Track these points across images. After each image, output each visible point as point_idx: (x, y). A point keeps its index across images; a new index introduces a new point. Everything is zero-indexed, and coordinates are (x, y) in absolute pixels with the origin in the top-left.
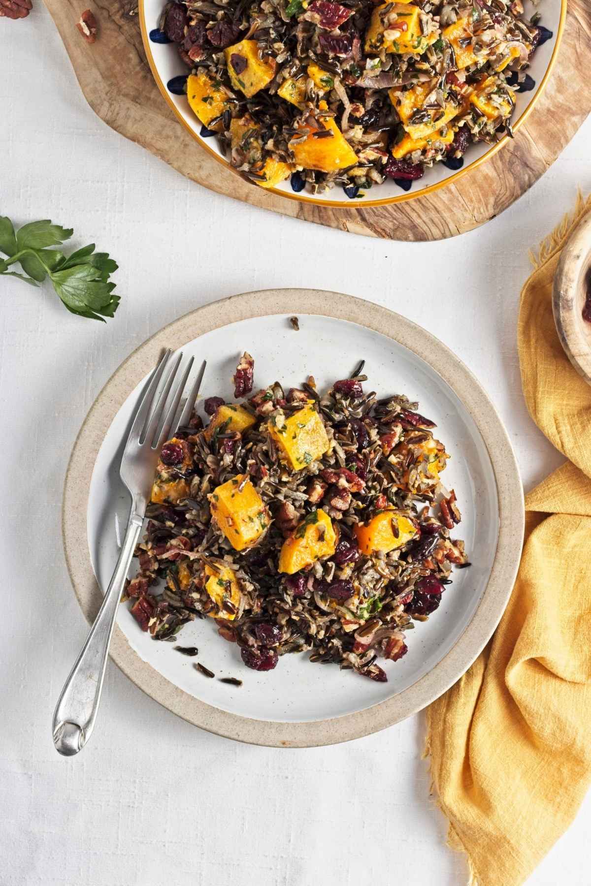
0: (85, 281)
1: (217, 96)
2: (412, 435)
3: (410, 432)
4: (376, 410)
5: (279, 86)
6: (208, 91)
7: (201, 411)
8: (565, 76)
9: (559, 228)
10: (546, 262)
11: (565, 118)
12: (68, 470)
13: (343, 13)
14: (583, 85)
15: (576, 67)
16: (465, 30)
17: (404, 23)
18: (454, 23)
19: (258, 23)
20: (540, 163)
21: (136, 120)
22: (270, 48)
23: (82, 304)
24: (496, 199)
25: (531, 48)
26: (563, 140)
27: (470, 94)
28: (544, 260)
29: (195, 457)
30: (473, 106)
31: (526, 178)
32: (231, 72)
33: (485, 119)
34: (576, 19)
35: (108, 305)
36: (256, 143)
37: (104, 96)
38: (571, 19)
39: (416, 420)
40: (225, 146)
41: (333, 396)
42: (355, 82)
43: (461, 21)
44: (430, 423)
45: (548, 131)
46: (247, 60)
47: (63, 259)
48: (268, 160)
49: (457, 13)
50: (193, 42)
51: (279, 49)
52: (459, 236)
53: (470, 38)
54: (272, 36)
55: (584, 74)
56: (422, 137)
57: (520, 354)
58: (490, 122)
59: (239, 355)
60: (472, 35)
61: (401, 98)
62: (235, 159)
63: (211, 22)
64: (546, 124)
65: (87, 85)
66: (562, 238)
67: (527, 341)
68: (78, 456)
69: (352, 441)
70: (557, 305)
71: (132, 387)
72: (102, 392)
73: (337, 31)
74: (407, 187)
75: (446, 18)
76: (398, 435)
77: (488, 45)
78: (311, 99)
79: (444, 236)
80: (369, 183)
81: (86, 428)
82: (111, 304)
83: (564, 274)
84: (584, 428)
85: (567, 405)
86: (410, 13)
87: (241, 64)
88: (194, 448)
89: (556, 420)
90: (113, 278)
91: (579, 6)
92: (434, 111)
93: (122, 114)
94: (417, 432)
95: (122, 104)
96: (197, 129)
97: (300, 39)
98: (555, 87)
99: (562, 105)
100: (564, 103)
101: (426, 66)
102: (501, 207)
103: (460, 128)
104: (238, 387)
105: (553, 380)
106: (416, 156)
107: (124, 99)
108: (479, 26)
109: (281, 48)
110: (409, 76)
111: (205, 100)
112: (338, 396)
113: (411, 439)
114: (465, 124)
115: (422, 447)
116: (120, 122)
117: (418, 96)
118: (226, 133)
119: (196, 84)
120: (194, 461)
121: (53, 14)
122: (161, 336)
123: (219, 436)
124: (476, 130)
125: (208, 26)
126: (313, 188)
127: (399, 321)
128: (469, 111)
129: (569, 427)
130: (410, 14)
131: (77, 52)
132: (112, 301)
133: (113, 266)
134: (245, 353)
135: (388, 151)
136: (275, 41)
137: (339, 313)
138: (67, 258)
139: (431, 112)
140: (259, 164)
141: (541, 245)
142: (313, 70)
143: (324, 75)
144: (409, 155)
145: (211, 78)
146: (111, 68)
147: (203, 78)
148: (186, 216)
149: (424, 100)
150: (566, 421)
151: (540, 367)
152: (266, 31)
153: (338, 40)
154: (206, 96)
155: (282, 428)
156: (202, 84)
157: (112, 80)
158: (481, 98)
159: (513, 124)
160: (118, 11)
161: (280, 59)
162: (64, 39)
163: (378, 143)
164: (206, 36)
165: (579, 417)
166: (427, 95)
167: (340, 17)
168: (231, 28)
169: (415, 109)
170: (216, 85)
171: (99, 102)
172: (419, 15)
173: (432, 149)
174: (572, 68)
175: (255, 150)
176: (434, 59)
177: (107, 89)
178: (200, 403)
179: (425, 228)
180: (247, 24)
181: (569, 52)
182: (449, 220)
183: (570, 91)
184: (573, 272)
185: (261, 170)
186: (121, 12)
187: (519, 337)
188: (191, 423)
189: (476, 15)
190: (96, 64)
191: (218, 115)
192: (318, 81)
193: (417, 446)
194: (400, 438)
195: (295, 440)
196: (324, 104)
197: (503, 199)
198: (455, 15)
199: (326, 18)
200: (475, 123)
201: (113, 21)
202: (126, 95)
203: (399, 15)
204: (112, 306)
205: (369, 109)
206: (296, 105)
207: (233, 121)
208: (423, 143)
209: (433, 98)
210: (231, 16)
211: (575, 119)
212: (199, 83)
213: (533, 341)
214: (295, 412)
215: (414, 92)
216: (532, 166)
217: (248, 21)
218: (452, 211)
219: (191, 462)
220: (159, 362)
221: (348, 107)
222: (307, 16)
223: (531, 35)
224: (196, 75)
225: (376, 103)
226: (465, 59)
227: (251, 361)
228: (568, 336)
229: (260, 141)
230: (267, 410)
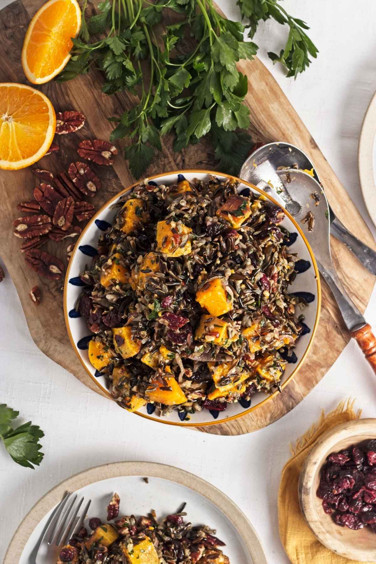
0: (24, 442)
1: (106, 356)
2: (210, 553)
3: (209, 550)
4: (191, 533)
5: (142, 356)
6: (101, 352)
7: (87, 525)
8: (318, 344)
9: (309, 432)
10: (299, 454)
11: (317, 369)
12: (5, 559)
13: (182, 321)
14: (329, 350)
15: (326, 339)
16: (256, 331)
17: (217, 333)
18: (250, 327)
19: (132, 318)
20: (300, 396)
21: (60, 352)
22: (139, 334)
23: (21, 456)
24: (271, 415)
25: (297, 337)
26: (314, 382)
27: (257, 366)
28: (299, 452)
29: (80, 557)
30: (258, 374)
31: (291, 404)
32: (115, 343)
33: (265, 381)
34: (328, 311)
35: (36, 459)
36: (127, 386)
37: (42, 337)
38: (324, 311)
39: (214, 542)
40: (109, 383)
41: (165, 523)
42: (188, 356)
43: (254, 326)
44: (222, 544)
45: (306, 377)
46: (124, 340)
47: (11, 430)
48: (133, 397)
49: (252, 321)
50: (94, 321)
51: (143, 335)
52: (248, 434)
53: (259, 337)
54: (140, 327)
55: (330, 343)
56: (226, 390)
57: (278, 509)
58: (268, 383)
59: (111, 494)
60: (260, 335)
61: (214, 371)
62: (114, 393)
63: (105, 312)
64: (305, 373)
65: (33, 329)
66: (310, 439)
67: (283, 501)
68: (11, 551)
69: (174, 556)
70: (301, 491)
71: (46, 512)
72: (28, 514)
73: (178, 331)
74: (216, 416)
75: (245, 323)
76: (201, 553)
77: (269, 343)
78: (160, 366)
79: (239, 434)
80: (193, 411)
81: (17, 535)
82: (38, 457)
83: (306, 473)
84: (313, 557)
85: (304, 540)
86: (222, 325)
87: (121, 341)
88: (80, 552)
89: (297, 550)
90: (41, 441)
91: (330, 303)
92: (233, 378)
93: (52, 349)
94: (213, 551)
95: (52, 342)
96: (93, 372)
97: (156, 332)
98: (312, 351)
99: (316, 361)
100: (317, 360)
101: (230, 353)
102: (274, 419)
103: (249, 385)
104: (109, 514)
105: (297, 527)
106: (222, 400)
107: (54, 339)
108: (264, 331)
109: (144, 335)
110: (220, 357)
111: (98, 357)
112: (169, 524)
113: (210, 555)
114: (253, 383)
115: (215, 561)
116: (51, 352)
117: (224, 369)
118: (110, 376)
119: (94, 346)
120: (79, 560)
121: (16, 285)
122: (65, 484)
123: (95, 548)
124: (259, 387)
125: (103, 313)
126: (160, 412)
127: (207, 486)
128: (256, 376)
129: (304, 556)
130: (222, 327)
131: (28, 309)
132: (39, 456)
133: (41, 434)
134: (116, 493)
135: (206, 394)
136: (142, 330)
137: (172, 478)
138: (14, 429)
139: (232, 379)
140: (128, 398)
141: (297, 441)
142: (163, 350)
143: (170, 353)
144: (218, 399)
145: (103, 344)
146: (46, 321)
147: (98, 344)
148: (86, 408)
149: (228, 372)
150: (303, 551)
151: (290, 518)
152: (137, 323)
153: (178, 336)
154: (99, 355)
155: (131, 551)
156: (97, 347)
157: (48, 328)
158: (264, 370)
159: (281, 384)
160: (54, 287)
161: (143, 342)
162: (21, 299)
163: (200, 389)
164: (101, 319)
165: (311, 549)
166: (230, 369)
167: (181, 323)
168: (117, 317)
169: (222, 377)
170: (106, 349)
171: (39, 340)
172: (227, 327)
173: (231, 397)
174: (323, 340)
175: (126, 390)
176: (235, 349)
177: (44, 333)
178: (87, 520)
179: (228, 429)
180: (126, 316)
181: (323, 331)
182: (242, 425)
183: (321, 353)
184: (312, 472)
185: (128, 402)
186: (56, 288)
187: (279, 499)
188: (80, 533)
189: (263, 323)
190: (39, 318)
191: (106, 365)
192: (165, 356)
193: (212, 560)
194: (202, 554)
195: (138, 559)
196: (168, 368)
197: (276, 415)
198: (250, 322)
199: (172, 323)
200: (259, 383)
201: (51, 292)
202: (55, 338)
203: (215, 326)
204: (39, 459)
205: (195, 372)
206: (152, 367)
207: (115, 370)
208: (226, 393)
209: (233, 371)
210: (117, 309)
211: (323, 370)
212: (95, 346)
213: (287, 501)
214: (140, 542)
215: (223, 367)
216: (294, 397)
217: (127, 314)
218: (244, 421)
219: (77, 560)
220: (63, 498)
221: (183, 371)
222: (161, 321)
223: (297, 330)
224: (94, 341)
225: (200, 368)
226: (255, 347)
227: (118, 499)
228: (305, 510)
229: (129, 385)
230: (125, 533)
